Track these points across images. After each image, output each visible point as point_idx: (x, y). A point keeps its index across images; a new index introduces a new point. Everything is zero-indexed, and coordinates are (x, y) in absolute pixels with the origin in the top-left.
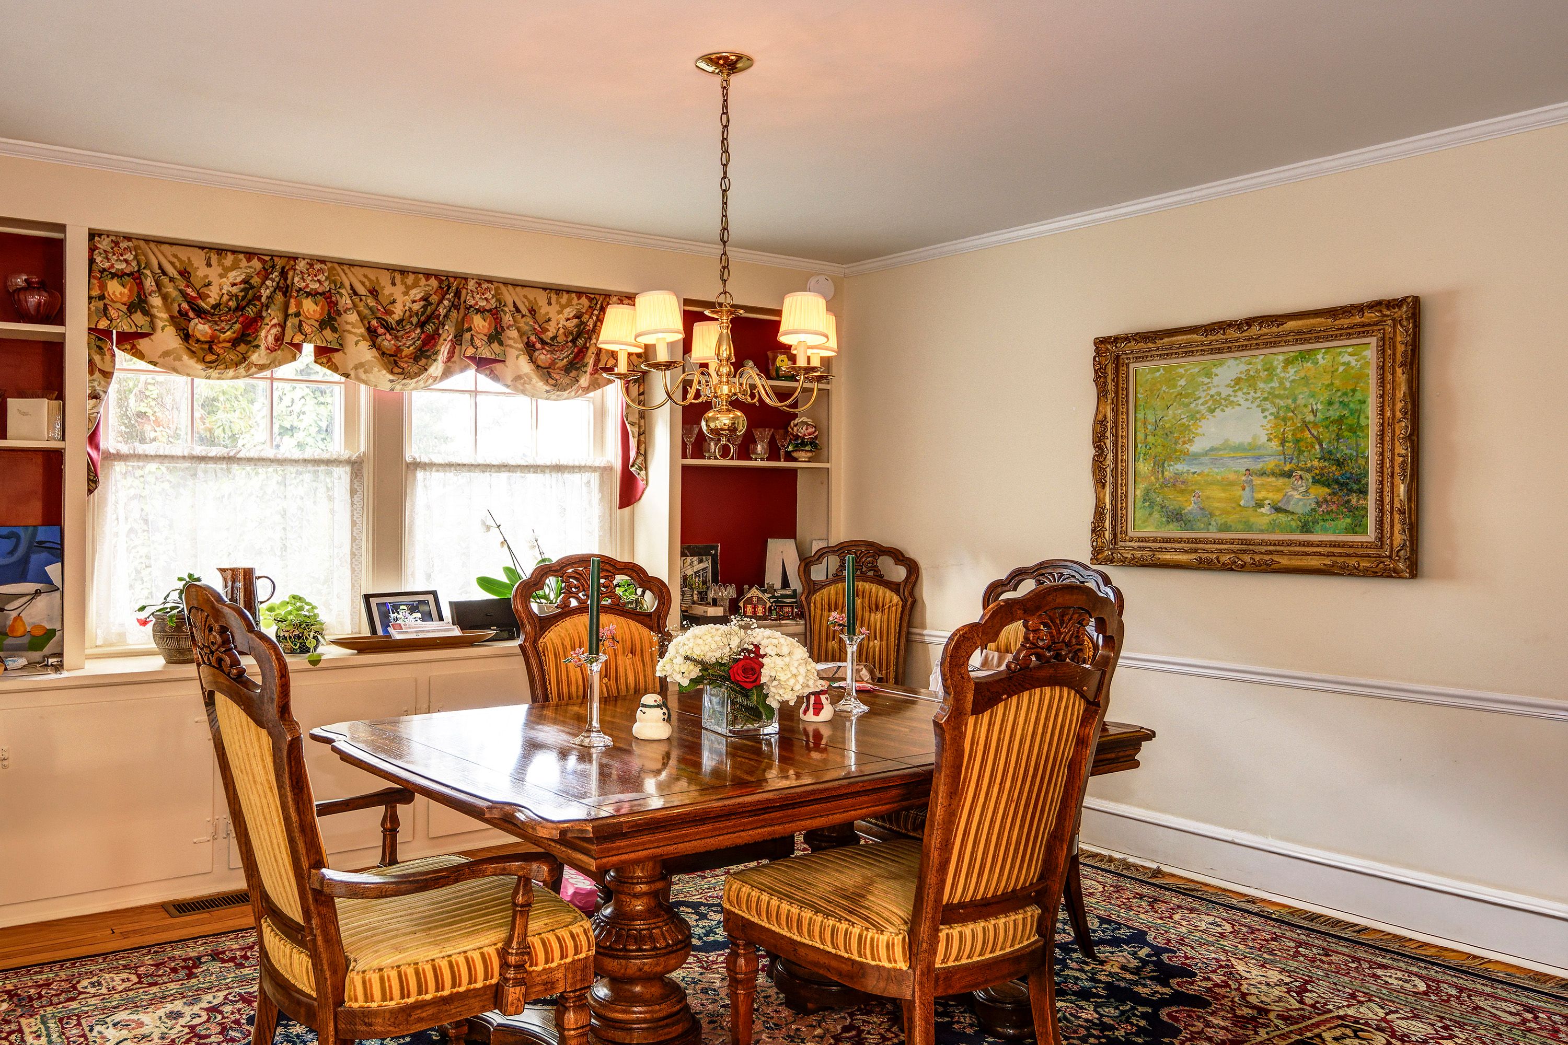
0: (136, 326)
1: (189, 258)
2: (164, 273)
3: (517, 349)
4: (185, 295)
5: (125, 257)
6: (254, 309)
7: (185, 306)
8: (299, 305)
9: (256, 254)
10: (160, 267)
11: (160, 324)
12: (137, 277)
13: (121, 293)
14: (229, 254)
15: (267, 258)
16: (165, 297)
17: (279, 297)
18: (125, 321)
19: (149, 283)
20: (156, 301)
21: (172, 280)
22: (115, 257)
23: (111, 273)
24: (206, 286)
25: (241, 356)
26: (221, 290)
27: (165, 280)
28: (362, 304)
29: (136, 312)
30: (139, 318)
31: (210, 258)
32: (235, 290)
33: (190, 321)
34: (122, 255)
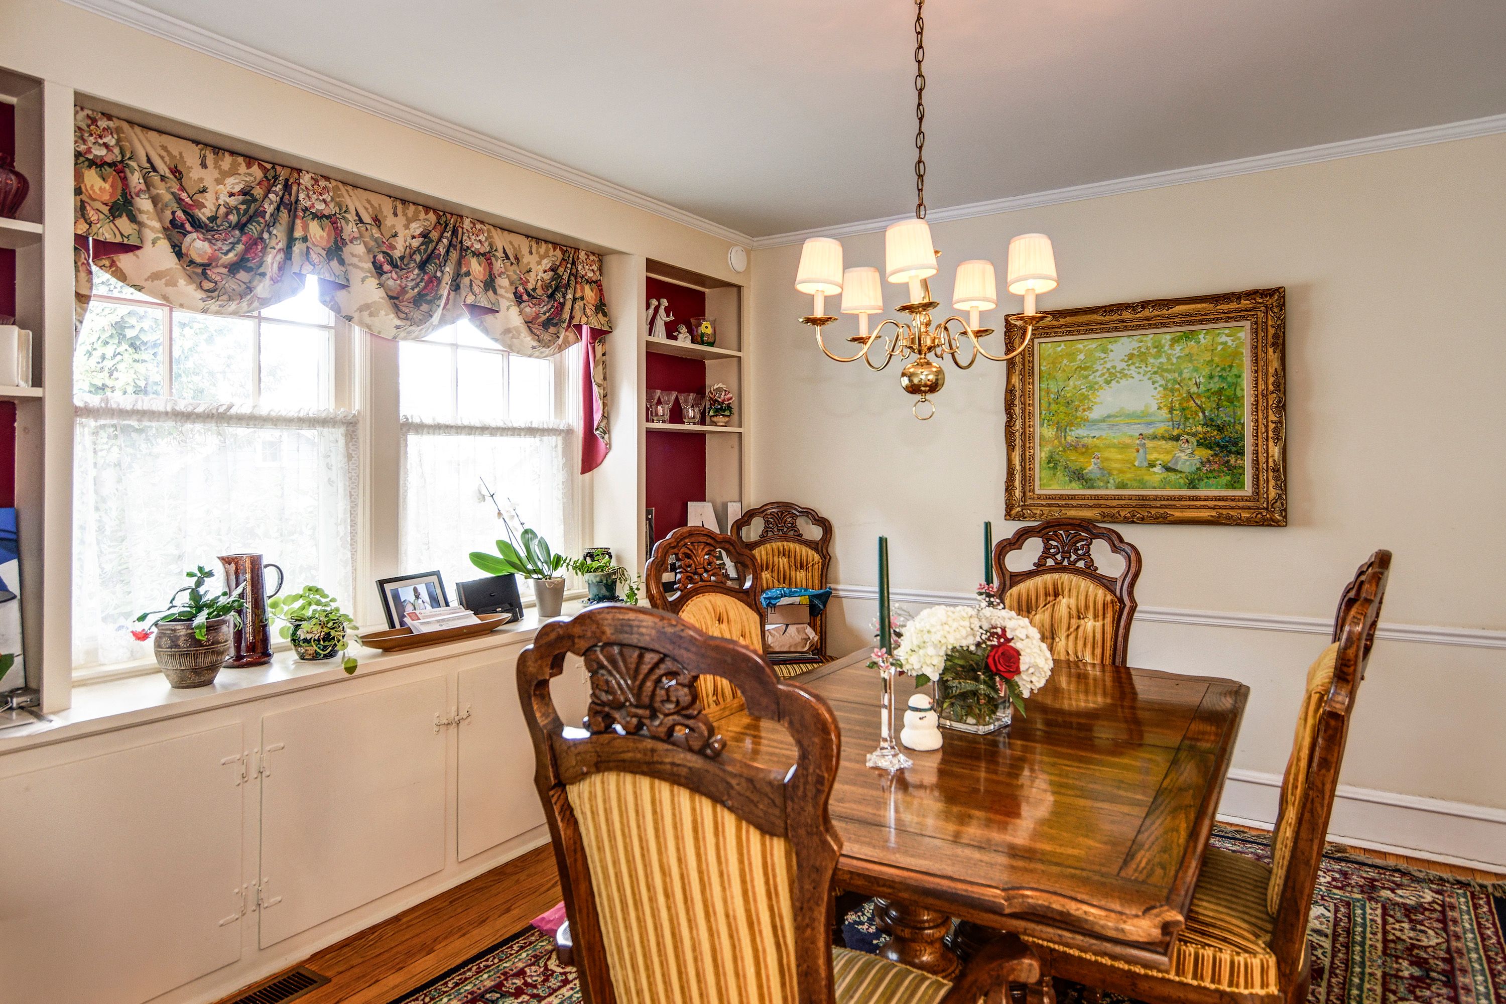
0: (122, 235)
1: (181, 154)
2: (154, 169)
3: (507, 299)
4: (179, 200)
5: (105, 140)
6: (258, 228)
7: (180, 214)
8: (306, 228)
9: (256, 159)
10: (149, 161)
11: (149, 235)
12: (119, 169)
13: (100, 189)
14: (227, 154)
15: (269, 166)
16: (155, 200)
17: (284, 215)
18: (107, 226)
19: (136, 180)
20: (144, 204)
21: (163, 178)
22: (91, 138)
23: (87, 159)
24: (201, 192)
25: (244, 286)
26: (217, 199)
27: (156, 179)
28: (367, 234)
29: (120, 216)
30: (123, 223)
31: (205, 156)
32: (233, 202)
33: (185, 235)
34: (101, 137)
